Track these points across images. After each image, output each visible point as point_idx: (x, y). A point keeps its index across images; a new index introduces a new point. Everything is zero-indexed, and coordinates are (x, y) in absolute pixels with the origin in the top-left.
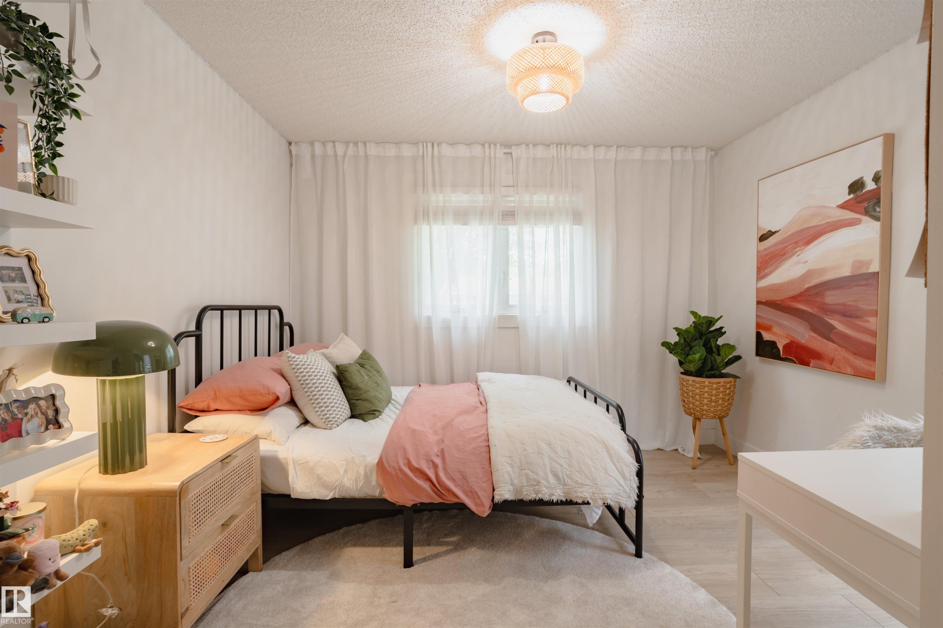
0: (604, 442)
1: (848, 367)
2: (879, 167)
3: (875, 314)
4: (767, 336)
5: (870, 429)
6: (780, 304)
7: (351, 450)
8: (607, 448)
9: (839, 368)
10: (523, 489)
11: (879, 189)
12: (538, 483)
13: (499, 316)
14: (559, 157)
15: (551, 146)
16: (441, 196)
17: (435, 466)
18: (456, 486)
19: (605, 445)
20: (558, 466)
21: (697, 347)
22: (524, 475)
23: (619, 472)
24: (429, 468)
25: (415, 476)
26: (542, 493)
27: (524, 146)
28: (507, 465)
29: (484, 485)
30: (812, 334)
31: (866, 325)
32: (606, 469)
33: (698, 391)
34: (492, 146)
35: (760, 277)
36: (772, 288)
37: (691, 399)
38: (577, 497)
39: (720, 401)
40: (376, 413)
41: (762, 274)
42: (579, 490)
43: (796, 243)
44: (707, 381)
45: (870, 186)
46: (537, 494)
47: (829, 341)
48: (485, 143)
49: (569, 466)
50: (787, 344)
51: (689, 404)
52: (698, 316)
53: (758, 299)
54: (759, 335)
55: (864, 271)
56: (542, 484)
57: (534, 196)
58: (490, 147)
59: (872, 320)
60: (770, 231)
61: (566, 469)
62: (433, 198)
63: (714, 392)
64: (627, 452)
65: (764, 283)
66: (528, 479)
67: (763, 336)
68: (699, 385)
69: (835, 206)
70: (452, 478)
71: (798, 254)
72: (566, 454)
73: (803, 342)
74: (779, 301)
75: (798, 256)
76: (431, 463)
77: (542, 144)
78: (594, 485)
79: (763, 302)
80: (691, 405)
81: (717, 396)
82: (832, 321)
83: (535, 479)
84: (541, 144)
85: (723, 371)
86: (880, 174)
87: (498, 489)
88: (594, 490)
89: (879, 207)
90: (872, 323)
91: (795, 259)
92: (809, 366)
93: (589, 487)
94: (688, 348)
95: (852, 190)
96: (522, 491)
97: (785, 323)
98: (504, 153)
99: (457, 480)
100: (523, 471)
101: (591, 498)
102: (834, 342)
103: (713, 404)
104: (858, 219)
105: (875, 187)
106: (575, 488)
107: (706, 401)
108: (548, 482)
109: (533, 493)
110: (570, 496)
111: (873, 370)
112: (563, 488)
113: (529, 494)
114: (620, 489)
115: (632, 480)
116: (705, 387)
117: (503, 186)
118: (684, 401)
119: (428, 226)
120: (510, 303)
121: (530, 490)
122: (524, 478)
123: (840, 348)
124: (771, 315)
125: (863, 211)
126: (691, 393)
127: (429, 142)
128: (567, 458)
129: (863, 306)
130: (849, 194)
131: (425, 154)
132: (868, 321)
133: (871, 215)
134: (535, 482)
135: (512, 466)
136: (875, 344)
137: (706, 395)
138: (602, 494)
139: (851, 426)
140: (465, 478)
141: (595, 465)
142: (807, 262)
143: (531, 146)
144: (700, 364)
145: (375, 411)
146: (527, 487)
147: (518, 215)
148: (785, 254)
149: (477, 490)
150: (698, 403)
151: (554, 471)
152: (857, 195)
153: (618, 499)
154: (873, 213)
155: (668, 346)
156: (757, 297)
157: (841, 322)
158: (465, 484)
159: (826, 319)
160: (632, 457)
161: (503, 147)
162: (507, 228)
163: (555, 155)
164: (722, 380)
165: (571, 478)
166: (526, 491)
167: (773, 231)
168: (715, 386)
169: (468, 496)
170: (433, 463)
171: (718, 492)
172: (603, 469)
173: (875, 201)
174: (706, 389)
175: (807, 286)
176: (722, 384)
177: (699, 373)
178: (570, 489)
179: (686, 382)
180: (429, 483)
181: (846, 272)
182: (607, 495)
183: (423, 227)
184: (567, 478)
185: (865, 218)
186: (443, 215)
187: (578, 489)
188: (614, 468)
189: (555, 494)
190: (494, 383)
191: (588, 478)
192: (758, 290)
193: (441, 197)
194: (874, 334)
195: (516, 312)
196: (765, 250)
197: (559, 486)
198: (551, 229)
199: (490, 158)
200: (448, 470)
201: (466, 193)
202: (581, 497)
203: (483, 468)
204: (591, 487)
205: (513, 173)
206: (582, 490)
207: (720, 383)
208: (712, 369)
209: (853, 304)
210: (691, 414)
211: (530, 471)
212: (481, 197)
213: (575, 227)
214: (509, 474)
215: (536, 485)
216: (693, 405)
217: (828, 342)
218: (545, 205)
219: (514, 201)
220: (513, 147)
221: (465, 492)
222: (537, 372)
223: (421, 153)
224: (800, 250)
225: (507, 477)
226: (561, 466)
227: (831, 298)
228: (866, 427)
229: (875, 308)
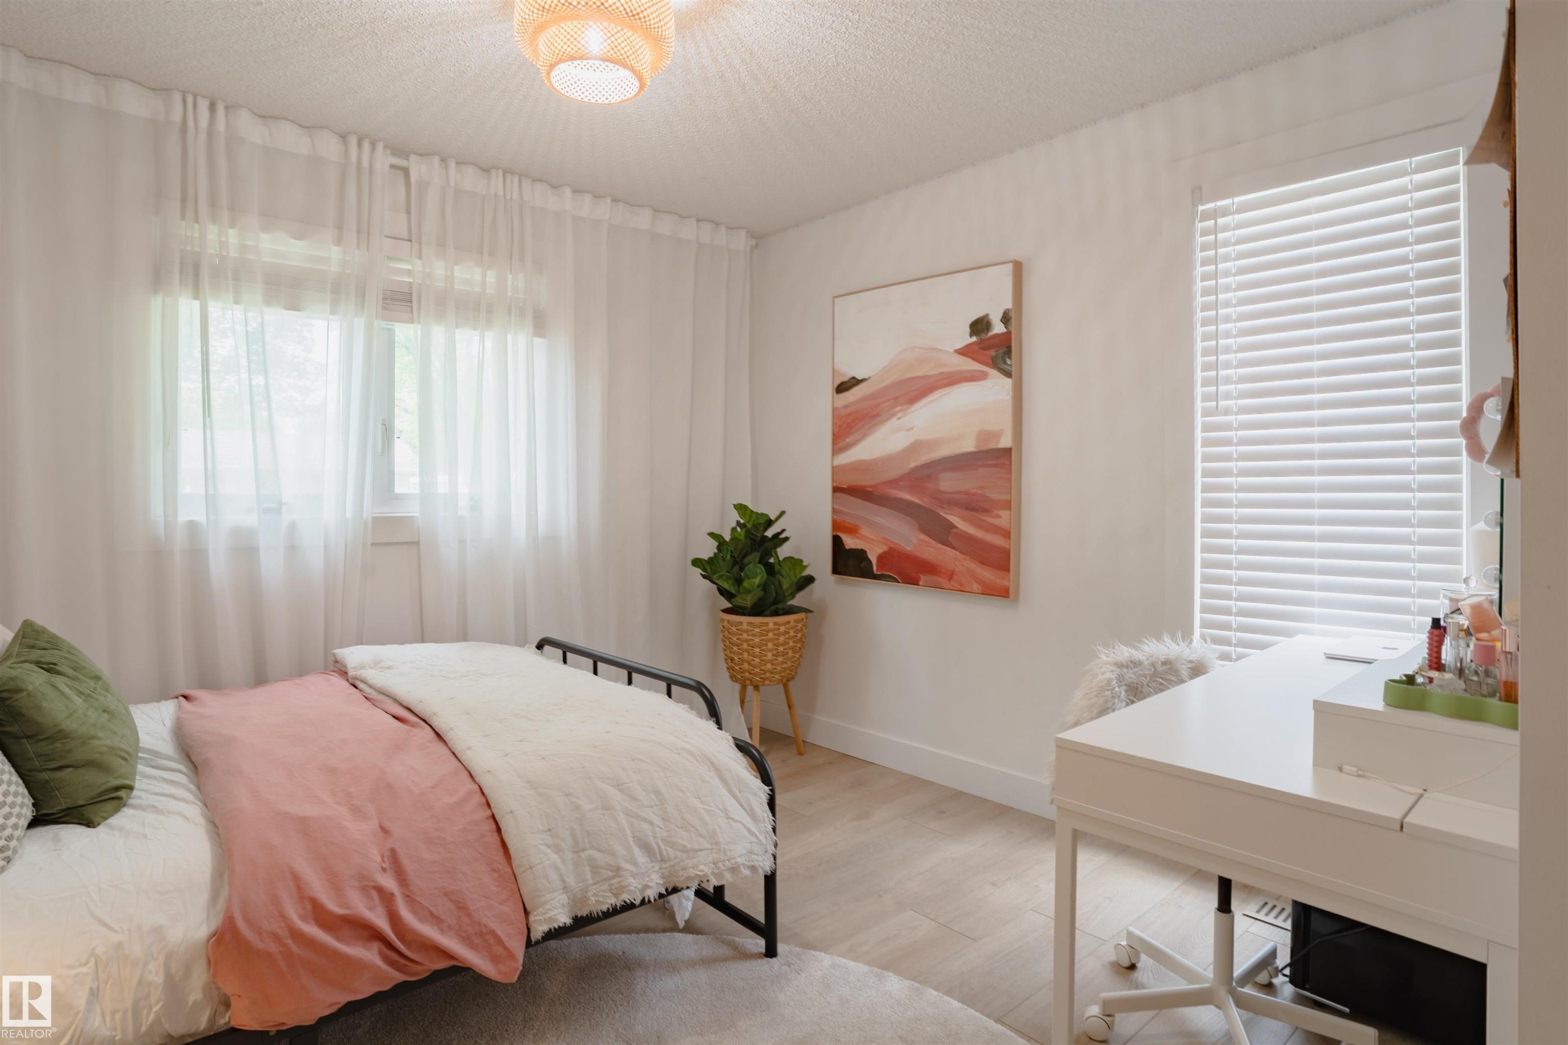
0: (709, 760)
1: (974, 583)
2: (1009, 305)
3: (1007, 505)
4: (850, 542)
5: (1113, 669)
6: (871, 492)
7: (104, 924)
8: (718, 771)
9: (961, 585)
10: (586, 892)
11: (1009, 333)
12: (618, 870)
13: (375, 519)
14: (508, 197)
15: (494, 172)
16: (232, 232)
17: (386, 898)
18: (442, 931)
19: (713, 764)
20: (646, 826)
21: (751, 566)
22: (586, 863)
23: (745, 810)
24: (371, 909)
25: (338, 939)
26: (629, 890)
27: (436, 160)
28: (549, 851)
29: (506, 909)
30: (923, 537)
31: (996, 521)
32: (725, 809)
33: (757, 640)
34: (366, 145)
35: (837, 449)
36: (858, 467)
37: (745, 654)
38: (689, 878)
39: (790, 654)
40: (122, 793)
41: (841, 444)
42: (689, 863)
43: (895, 399)
44: (770, 621)
45: (998, 328)
46: (616, 895)
47: (947, 546)
48: (350, 133)
49: (664, 819)
50: (885, 553)
51: (742, 665)
52: (748, 513)
53: (835, 484)
54: (837, 541)
55: (992, 445)
56: (626, 870)
57: (456, 267)
58: (360, 145)
59: (1004, 514)
60: (854, 378)
61: (660, 828)
62: (212, 233)
63: (782, 639)
64: (746, 768)
65: (845, 458)
66: (595, 868)
67: (844, 542)
68: (758, 630)
69: (952, 351)
70: (432, 915)
71: (899, 416)
72: (653, 796)
73: (909, 548)
74: (870, 487)
75: (899, 419)
76: (374, 894)
77: (475, 165)
78: (714, 847)
79: (843, 488)
80: (746, 666)
81: (786, 644)
82: (950, 516)
83: (610, 865)
84: (471, 164)
85: (792, 602)
86: (1010, 314)
87: (541, 909)
88: (715, 855)
89: (1010, 358)
90: (1003, 518)
91: (893, 423)
92: (918, 585)
93: (706, 852)
94: (736, 568)
95: (976, 331)
96: (586, 897)
97: (880, 520)
98: (392, 166)
99: (443, 917)
100: (582, 854)
101: (713, 873)
102: (954, 548)
103: (780, 659)
104: (983, 371)
105: (1005, 330)
106: (683, 861)
107: (769, 655)
108: (635, 864)
109: (610, 894)
110: (676, 879)
111: (1006, 583)
112: (660, 868)
113: (601, 899)
114: (753, 841)
115: (766, 820)
116: (768, 631)
117: (386, 237)
118: (732, 660)
119: (196, 304)
120: (398, 490)
121: (604, 891)
122: (587, 868)
123: (962, 556)
124: (856, 509)
125: (990, 361)
126: (745, 646)
127: (203, 96)
128: (657, 805)
129: (994, 496)
130: (971, 335)
131: (191, 123)
132: (999, 516)
133: (1000, 368)
134: (611, 871)
135: (558, 850)
136: (1008, 547)
137: (770, 645)
138: (729, 860)
139: (1087, 667)
140: (461, 907)
141: (707, 807)
142: (912, 429)
143: (452, 164)
144: (758, 594)
145: (118, 788)
146: (594, 887)
147: (419, 302)
148: (878, 415)
149: (494, 925)
150: (757, 660)
151: (640, 839)
152: (981, 339)
153: (752, 861)
154: (1004, 366)
155: (701, 566)
156: (833, 481)
157: (964, 519)
158: (465, 919)
159: (942, 514)
160: (756, 777)
161: (389, 152)
162: (390, 327)
163: (501, 193)
164: (791, 618)
165: (672, 844)
166: (595, 895)
167: (859, 378)
168: (783, 629)
169: (473, 946)
170: (380, 890)
171: (811, 804)
172: (722, 811)
173: (1005, 349)
174: (771, 635)
175: (913, 464)
176: (792, 624)
177: (757, 610)
178: (673, 866)
179: (736, 626)
180: (376, 946)
181: (968, 446)
182: (740, 860)
183: (180, 300)
184: (664, 845)
185: (993, 372)
186: (236, 279)
187: (688, 861)
188: (736, 803)
189: (650, 884)
190: (390, 668)
191: (701, 835)
192: (835, 470)
193: (232, 236)
194: (1007, 534)
195: (413, 510)
196: (846, 406)
197: (653, 867)
198: (490, 338)
199: (359, 168)
200: (418, 899)
201: (299, 237)
202: (697, 875)
203: (494, 870)
204: (710, 851)
205: (408, 212)
206: (695, 861)
207: (789, 622)
208: (775, 602)
209: (979, 491)
210: (745, 680)
211: (597, 849)
212: (335, 253)
213: (537, 340)
214: (556, 868)
215: (613, 877)
216: (749, 664)
217: (945, 548)
218: (478, 289)
219: (409, 273)
220: (413, 157)
221: (466, 940)
222: (463, 636)
223: (177, 117)
224: (901, 410)
225: (554, 876)
226: (651, 823)
227: (948, 483)
228: (1107, 666)
229: (1006, 497)
